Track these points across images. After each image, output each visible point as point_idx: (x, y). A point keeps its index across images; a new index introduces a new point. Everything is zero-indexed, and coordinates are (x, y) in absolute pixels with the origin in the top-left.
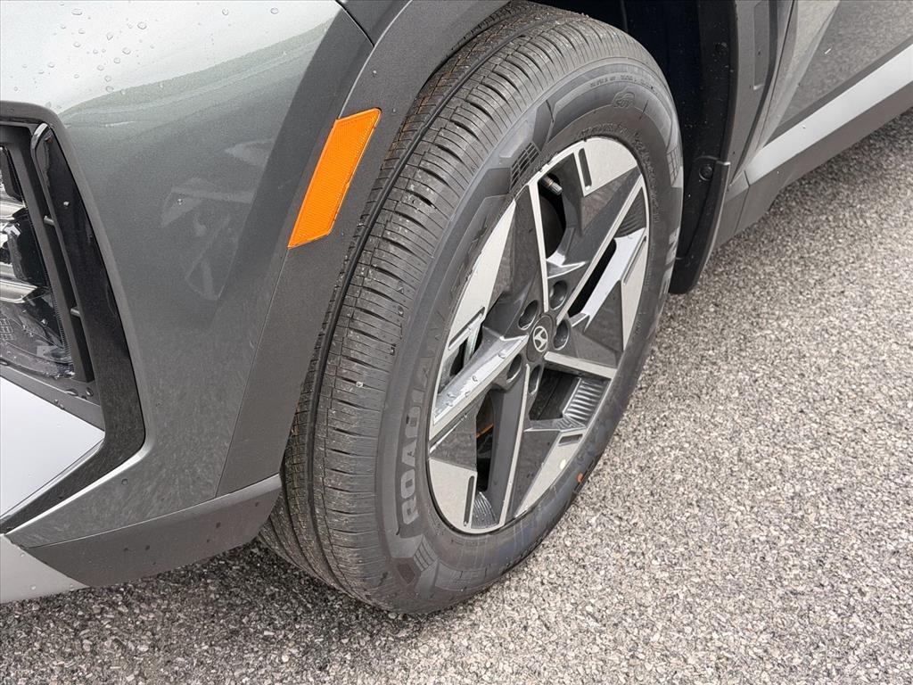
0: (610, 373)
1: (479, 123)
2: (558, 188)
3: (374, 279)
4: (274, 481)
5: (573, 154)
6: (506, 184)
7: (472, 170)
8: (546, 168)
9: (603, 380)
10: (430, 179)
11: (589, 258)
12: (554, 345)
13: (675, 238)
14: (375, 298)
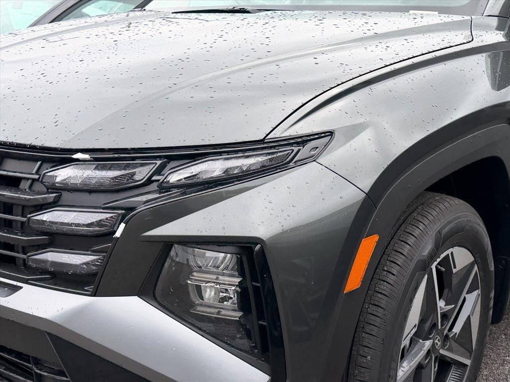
0: (468, 362)
1: (411, 240)
2: (444, 269)
3: (372, 309)
5: (448, 254)
6: (424, 266)
7: (411, 261)
8: (438, 260)
9: (465, 366)
10: (393, 265)
11: (456, 304)
12: (443, 346)
13: (492, 295)
14: (373, 318)
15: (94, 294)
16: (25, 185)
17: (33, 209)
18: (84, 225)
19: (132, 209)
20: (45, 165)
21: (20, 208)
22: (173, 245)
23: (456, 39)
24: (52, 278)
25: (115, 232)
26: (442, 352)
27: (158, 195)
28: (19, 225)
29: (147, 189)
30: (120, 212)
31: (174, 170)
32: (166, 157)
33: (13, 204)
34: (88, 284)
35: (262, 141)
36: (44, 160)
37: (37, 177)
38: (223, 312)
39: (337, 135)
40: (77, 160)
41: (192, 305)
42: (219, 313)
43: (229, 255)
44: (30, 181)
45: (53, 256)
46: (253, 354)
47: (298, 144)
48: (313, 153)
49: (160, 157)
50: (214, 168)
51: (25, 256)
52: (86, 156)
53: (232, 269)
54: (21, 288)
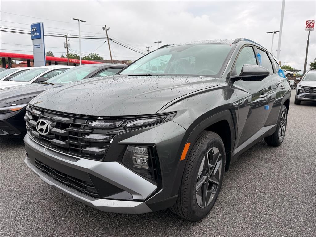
0: (218, 183)
1: (200, 145)
2: (210, 154)
3: (188, 166)
4: (177, 196)
5: (212, 149)
6: (204, 153)
7: (200, 151)
8: (209, 151)
9: (217, 184)
10: (195, 152)
11: (214, 165)
12: (210, 178)
13: (225, 162)
14: (189, 168)
15: (103, 161)
16: (82, 127)
17: (85, 135)
18: (100, 140)
19: (116, 134)
20: (89, 121)
21: (81, 134)
22: (127, 146)
23: (214, 85)
24: (90, 156)
25: (110, 142)
26: (210, 180)
27: (123, 130)
28: (80, 139)
29: (120, 128)
30: (111, 135)
31: (129, 123)
32: (126, 118)
33: (78, 133)
34: (101, 158)
35: (155, 114)
36: (89, 119)
37: (86, 124)
38: (143, 167)
39: (178, 113)
40: (99, 119)
41: (134, 164)
42: (142, 167)
43: (145, 149)
44: (84, 126)
45: (90, 149)
46: (152, 180)
47: (166, 115)
48: (170, 118)
49: (124, 119)
50: (141, 122)
51: (82, 149)
52: (102, 118)
53: (146, 153)
54: (80, 159)
